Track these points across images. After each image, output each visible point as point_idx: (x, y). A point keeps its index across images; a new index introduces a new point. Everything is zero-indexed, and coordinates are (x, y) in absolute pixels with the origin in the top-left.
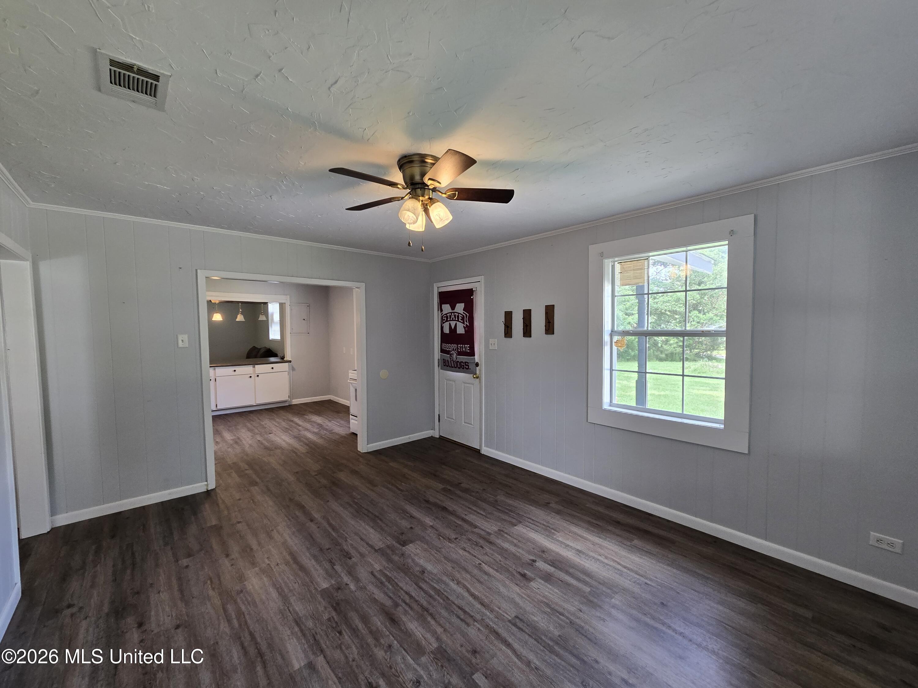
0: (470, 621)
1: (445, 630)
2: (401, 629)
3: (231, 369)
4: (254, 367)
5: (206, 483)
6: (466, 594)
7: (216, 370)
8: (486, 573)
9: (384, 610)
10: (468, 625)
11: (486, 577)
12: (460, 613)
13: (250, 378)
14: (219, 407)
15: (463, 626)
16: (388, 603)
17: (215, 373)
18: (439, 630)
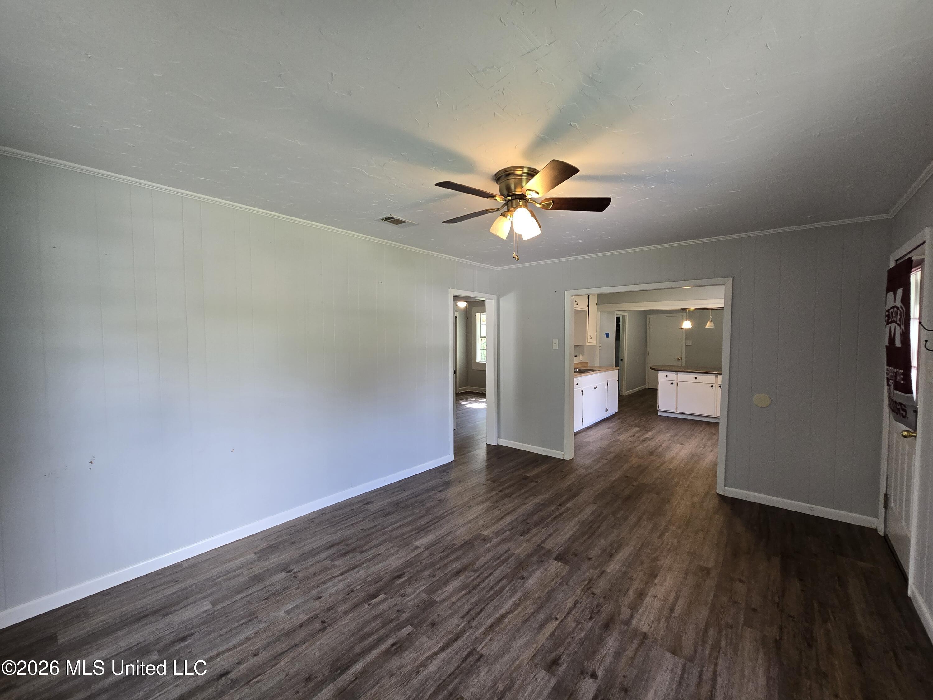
0: (468, 618)
1: (454, 603)
2: (451, 578)
3: (693, 376)
4: (717, 377)
5: (563, 453)
6: (502, 612)
7: (678, 375)
8: (542, 626)
9: (469, 565)
10: (463, 617)
11: (536, 625)
12: (477, 610)
13: (711, 388)
14: (679, 411)
15: (461, 614)
16: (476, 566)
17: (677, 377)
18: (454, 599)
